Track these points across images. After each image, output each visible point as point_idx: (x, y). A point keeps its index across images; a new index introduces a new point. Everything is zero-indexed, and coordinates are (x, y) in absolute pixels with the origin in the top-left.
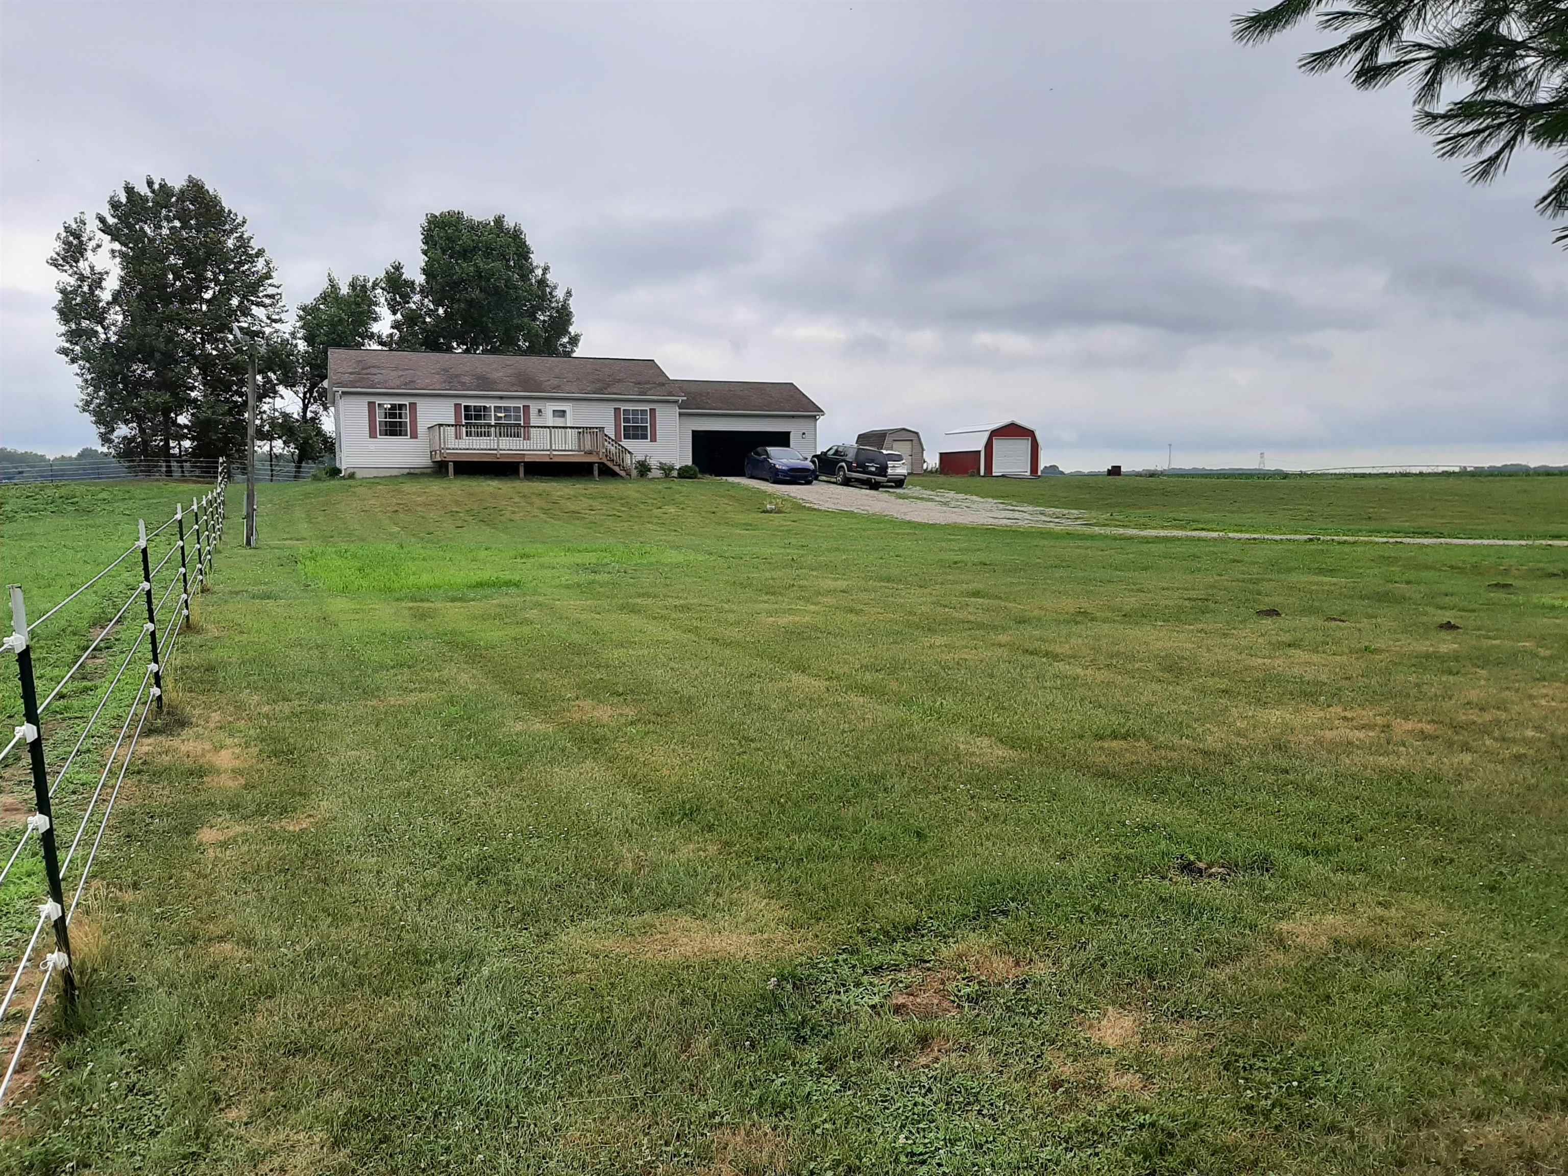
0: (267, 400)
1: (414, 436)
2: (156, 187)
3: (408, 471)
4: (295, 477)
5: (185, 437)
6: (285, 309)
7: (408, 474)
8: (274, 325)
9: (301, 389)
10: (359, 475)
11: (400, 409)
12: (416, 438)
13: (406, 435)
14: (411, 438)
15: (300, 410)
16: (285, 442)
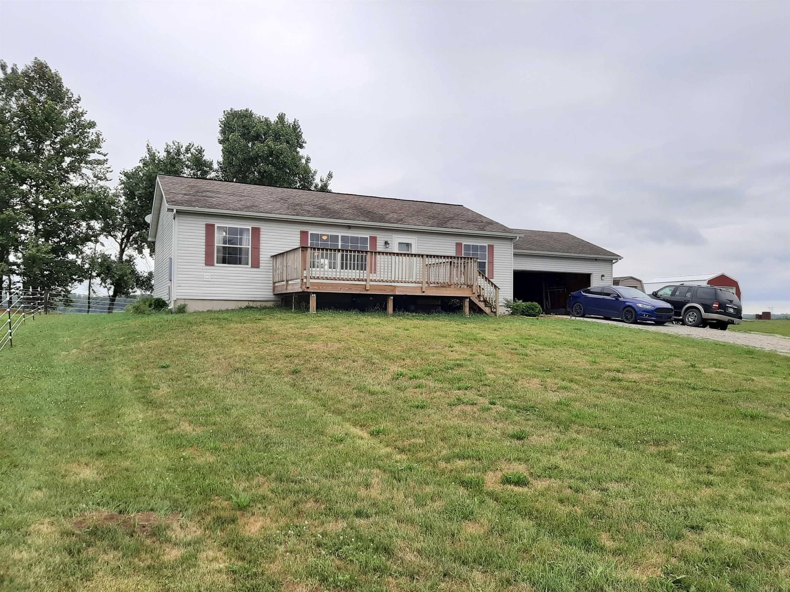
0: (89, 243)
1: (256, 264)
2: (9, 71)
3: (246, 304)
4: (109, 309)
5: (13, 272)
6: (110, 170)
7: (248, 308)
8: (99, 182)
9: (119, 235)
10: (191, 307)
11: (241, 234)
12: (258, 267)
13: (248, 264)
14: (252, 267)
15: (118, 253)
16: (102, 279)
